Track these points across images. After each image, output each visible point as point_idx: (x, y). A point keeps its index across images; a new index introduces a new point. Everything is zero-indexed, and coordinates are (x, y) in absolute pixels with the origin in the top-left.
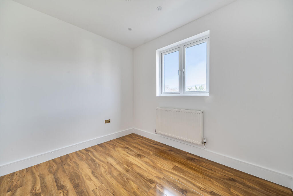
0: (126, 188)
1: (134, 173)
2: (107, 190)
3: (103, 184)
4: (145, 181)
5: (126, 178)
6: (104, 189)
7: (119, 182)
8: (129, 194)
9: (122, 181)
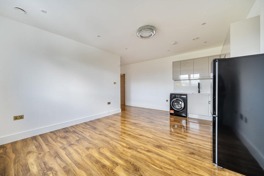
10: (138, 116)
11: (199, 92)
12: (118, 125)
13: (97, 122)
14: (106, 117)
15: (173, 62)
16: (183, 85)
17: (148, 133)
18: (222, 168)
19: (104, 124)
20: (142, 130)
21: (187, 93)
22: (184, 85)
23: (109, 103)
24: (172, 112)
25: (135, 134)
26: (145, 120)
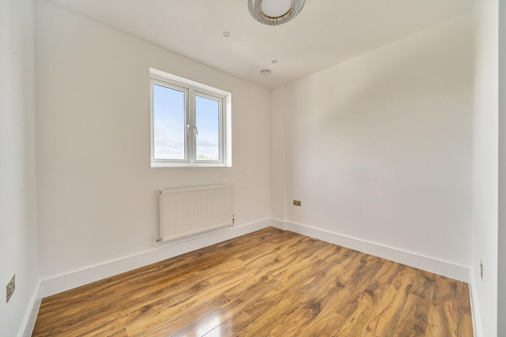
0: (277, 301)
1: (246, 294)
2: (282, 323)
3: (272, 333)
4: (263, 283)
5: (258, 302)
6: (280, 329)
7: (267, 310)
8: (286, 297)
9: (264, 307)
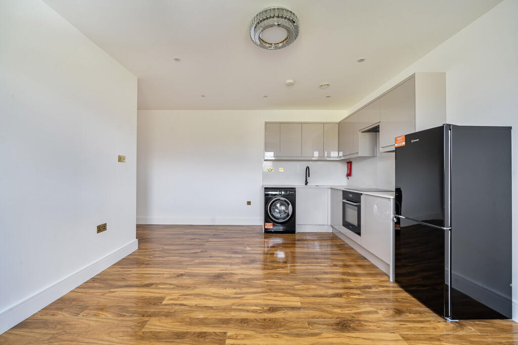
10: (202, 251)
11: (306, 183)
12: (172, 299)
13: (62, 316)
14: (93, 280)
15: (266, 123)
16: (280, 171)
17: (279, 294)
18: (457, 321)
19: (109, 316)
20: (255, 290)
21: (295, 186)
22: (282, 171)
23: (101, 228)
24: (270, 226)
25: (254, 311)
26: (230, 258)
